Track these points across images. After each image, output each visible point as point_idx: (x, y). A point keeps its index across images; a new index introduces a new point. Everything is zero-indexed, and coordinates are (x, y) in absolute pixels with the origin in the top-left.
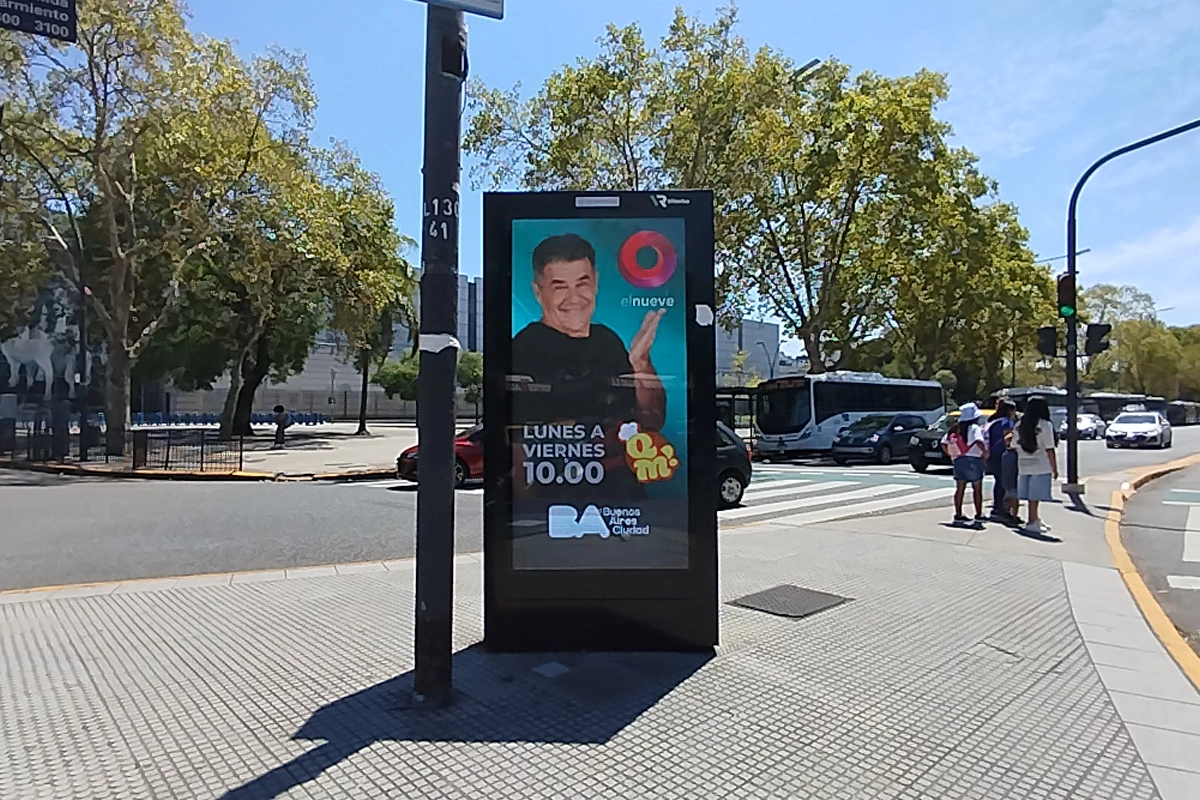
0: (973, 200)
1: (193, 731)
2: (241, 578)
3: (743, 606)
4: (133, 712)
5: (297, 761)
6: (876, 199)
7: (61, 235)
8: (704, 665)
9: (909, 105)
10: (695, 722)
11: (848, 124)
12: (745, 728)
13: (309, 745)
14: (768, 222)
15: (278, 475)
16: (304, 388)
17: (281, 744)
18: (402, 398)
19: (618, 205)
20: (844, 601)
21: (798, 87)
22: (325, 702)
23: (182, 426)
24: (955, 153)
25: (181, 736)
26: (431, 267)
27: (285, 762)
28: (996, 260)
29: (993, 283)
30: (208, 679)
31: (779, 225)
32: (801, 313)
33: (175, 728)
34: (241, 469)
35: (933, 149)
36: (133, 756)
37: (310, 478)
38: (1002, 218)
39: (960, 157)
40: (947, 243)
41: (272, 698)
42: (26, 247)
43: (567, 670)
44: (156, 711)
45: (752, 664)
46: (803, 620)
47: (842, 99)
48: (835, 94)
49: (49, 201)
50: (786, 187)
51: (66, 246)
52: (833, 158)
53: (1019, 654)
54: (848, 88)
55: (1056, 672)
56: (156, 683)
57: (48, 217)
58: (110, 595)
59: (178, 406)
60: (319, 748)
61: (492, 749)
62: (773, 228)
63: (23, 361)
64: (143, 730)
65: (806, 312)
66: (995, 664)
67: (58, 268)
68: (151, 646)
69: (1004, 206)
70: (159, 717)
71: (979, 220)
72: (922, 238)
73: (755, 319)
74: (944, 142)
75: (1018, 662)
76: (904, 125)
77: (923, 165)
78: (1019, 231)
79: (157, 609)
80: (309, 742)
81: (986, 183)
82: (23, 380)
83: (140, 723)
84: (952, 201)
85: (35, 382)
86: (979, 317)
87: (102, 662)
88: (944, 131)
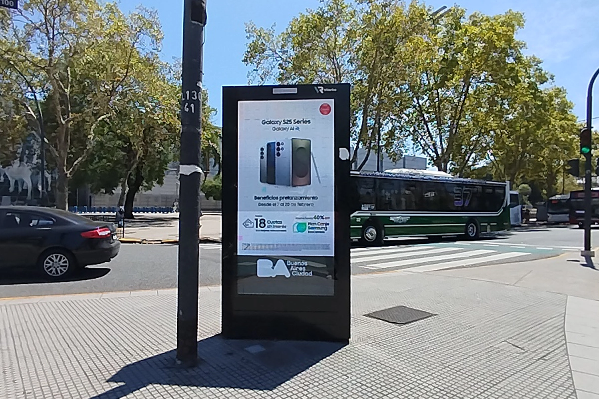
0: (538, 86)
1: (58, 376)
2: (106, 295)
3: (372, 317)
4: (30, 365)
5: (107, 393)
6: (481, 86)
7: (34, 112)
8: (340, 349)
9: (501, 31)
10: (326, 380)
11: (463, 43)
12: (353, 384)
13: (115, 385)
14: (418, 100)
15: (143, 240)
16: (162, 194)
17: (101, 384)
18: (214, 199)
19: (296, 92)
20: (432, 315)
21: (435, 22)
22: (130, 363)
23: (98, 213)
24: (529, 58)
25: (50, 377)
26: (185, 128)
27: (100, 393)
28: (552, 120)
29: (550, 134)
30: (74, 348)
31: (425, 101)
32: (436, 152)
33: (49, 373)
34: (123, 237)
35: (514, 56)
36: (24, 388)
37: (160, 242)
38: (557, 96)
39: (531, 61)
40: (523, 110)
41: (103, 360)
42: (15, 118)
43: (264, 349)
44: (42, 365)
45: (369, 349)
46: (404, 326)
47: (460, 28)
48: (457, 26)
49: (27, 94)
50: (428, 80)
51: (36, 117)
52: (454, 62)
53: (525, 348)
54: (465, 22)
55: (545, 360)
56: (47, 350)
57: (27, 102)
58: (37, 303)
59: (96, 203)
60: (120, 387)
61: (210, 391)
62: (421, 103)
63: (17, 179)
64: (33, 374)
65: (440, 152)
66: (509, 353)
67: (32, 129)
68: (50, 331)
69: (558, 89)
70: (43, 368)
71: (542, 97)
72: (508, 108)
73: (410, 155)
74: (521, 52)
75: (523, 353)
76: (497, 43)
77: (509, 66)
78: (567, 103)
79: (59, 311)
80: (116, 384)
81: (547, 76)
82: (16, 189)
83: (32, 370)
84: (526, 87)
85: (23, 190)
86: (542, 154)
87: (23, 338)
88: (521, 46)
